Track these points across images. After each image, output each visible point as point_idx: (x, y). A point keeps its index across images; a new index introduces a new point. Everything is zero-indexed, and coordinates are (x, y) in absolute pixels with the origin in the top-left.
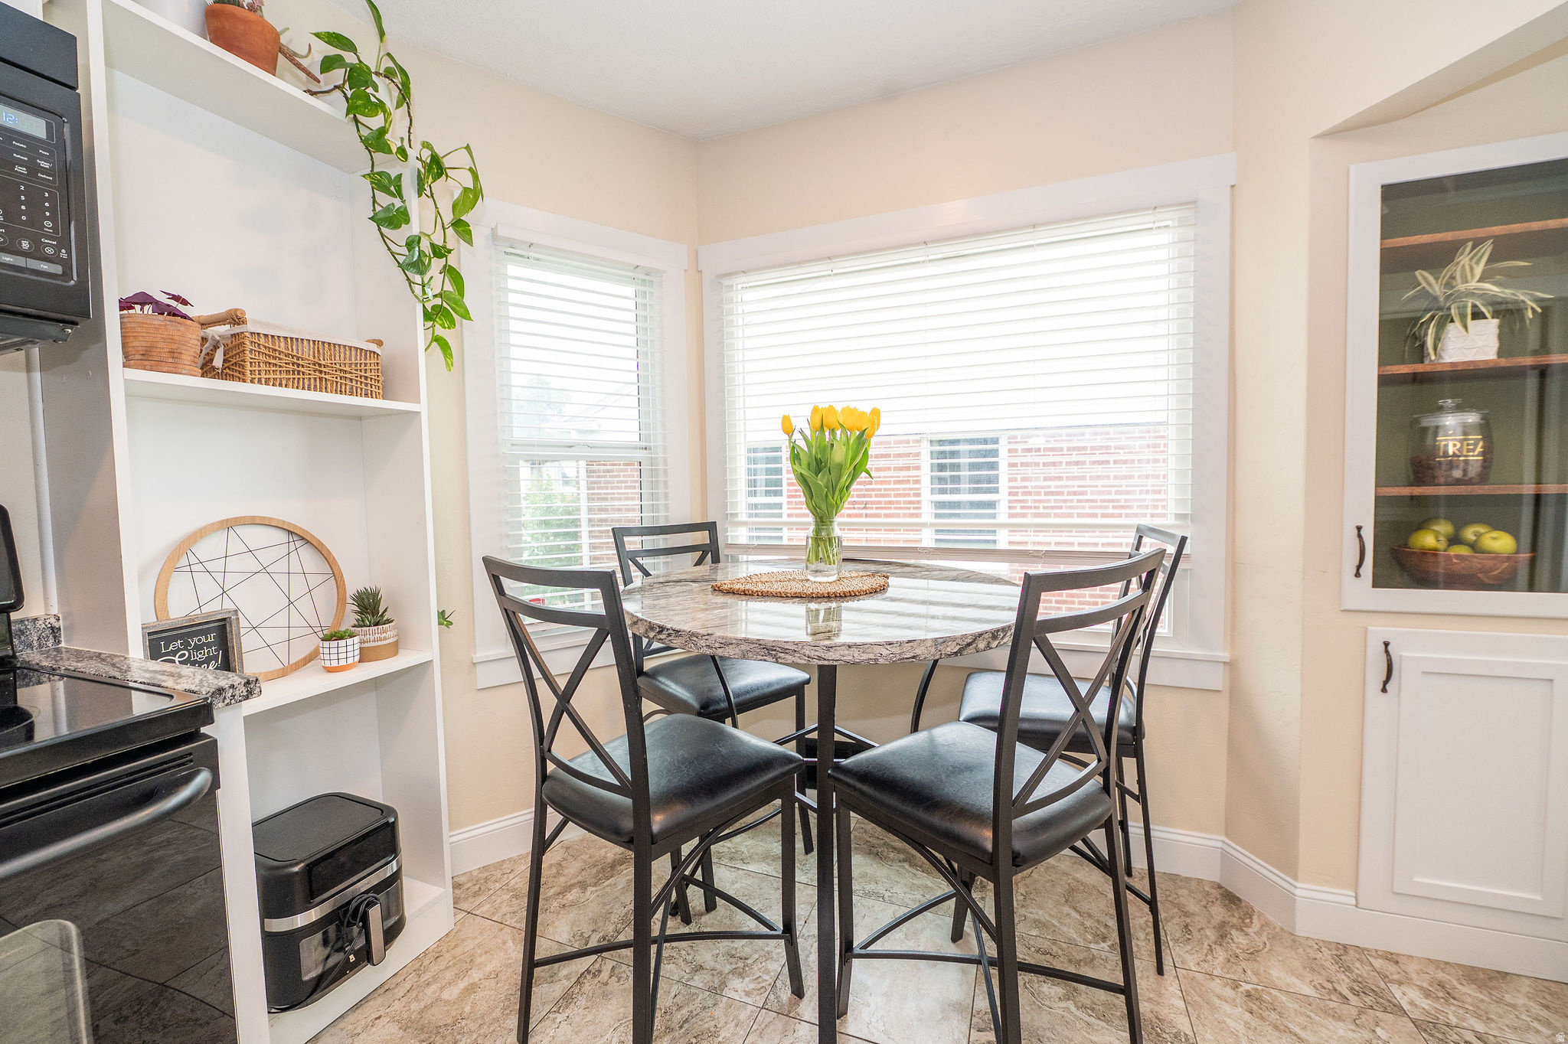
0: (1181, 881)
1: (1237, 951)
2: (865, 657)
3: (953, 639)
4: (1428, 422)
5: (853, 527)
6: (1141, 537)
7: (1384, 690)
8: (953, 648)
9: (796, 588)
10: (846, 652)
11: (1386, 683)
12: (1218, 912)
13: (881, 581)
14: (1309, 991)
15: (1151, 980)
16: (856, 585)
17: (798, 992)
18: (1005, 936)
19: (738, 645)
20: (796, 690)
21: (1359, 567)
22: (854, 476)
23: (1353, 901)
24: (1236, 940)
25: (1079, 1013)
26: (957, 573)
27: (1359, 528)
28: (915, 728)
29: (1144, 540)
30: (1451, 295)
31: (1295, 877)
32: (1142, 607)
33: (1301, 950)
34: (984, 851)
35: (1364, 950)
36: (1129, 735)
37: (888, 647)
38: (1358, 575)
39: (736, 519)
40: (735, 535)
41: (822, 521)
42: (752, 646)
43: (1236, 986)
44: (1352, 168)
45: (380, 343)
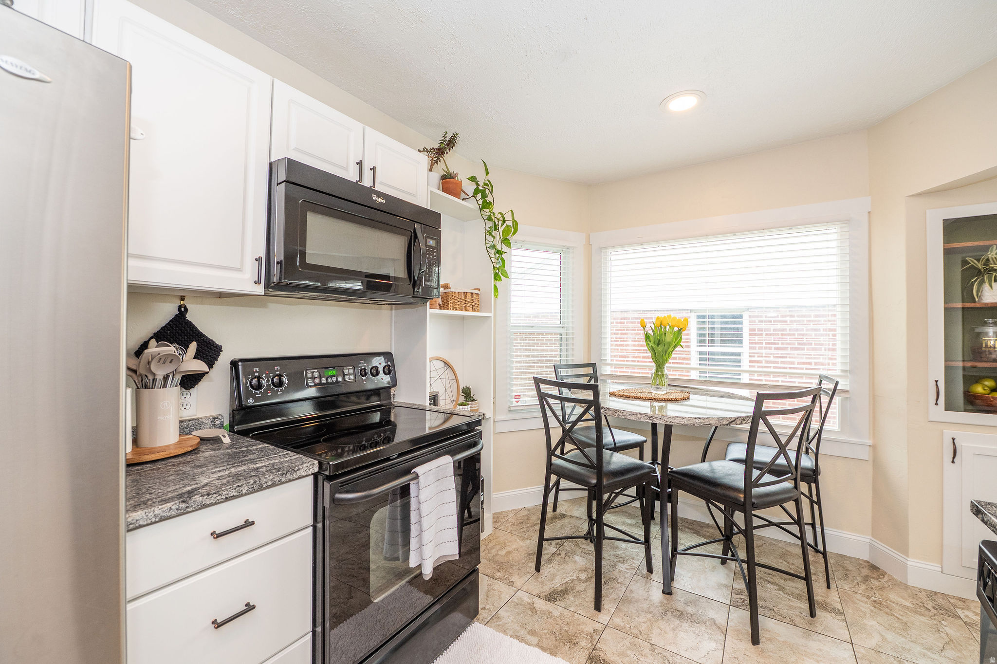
0: (846, 558)
1: (873, 586)
2: (689, 422)
3: (726, 418)
4: (979, 330)
5: (676, 369)
6: (821, 381)
7: (953, 462)
8: (725, 422)
9: (649, 396)
10: (682, 420)
11: (954, 458)
12: (865, 572)
13: (687, 395)
14: (910, 605)
15: (823, 590)
16: (675, 396)
17: (650, 570)
18: (749, 534)
19: (636, 415)
20: (640, 445)
21: (937, 400)
22: (675, 347)
23: (940, 570)
24: (873, 582)
25: (785, 595)
26: (723, 393)
27: (936, 381)
28: (703, 460)
29: (823, 382)
30: (987, 269)
31: (908, 556)
32: (811, 410)
33: (909, 591)
34: (740, 501)
35: (946, 595)
36: (811, 473)
37: (699, 419)
38: (936, 404)
39: (606, 362)
40: (604, 370)
41: (660, 365)
42: (642, 416)
43: (869, 597)
44: (928, 211)
45: (479, 290)
